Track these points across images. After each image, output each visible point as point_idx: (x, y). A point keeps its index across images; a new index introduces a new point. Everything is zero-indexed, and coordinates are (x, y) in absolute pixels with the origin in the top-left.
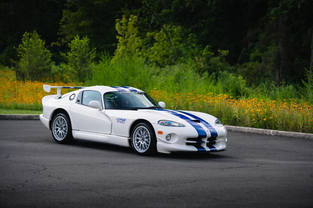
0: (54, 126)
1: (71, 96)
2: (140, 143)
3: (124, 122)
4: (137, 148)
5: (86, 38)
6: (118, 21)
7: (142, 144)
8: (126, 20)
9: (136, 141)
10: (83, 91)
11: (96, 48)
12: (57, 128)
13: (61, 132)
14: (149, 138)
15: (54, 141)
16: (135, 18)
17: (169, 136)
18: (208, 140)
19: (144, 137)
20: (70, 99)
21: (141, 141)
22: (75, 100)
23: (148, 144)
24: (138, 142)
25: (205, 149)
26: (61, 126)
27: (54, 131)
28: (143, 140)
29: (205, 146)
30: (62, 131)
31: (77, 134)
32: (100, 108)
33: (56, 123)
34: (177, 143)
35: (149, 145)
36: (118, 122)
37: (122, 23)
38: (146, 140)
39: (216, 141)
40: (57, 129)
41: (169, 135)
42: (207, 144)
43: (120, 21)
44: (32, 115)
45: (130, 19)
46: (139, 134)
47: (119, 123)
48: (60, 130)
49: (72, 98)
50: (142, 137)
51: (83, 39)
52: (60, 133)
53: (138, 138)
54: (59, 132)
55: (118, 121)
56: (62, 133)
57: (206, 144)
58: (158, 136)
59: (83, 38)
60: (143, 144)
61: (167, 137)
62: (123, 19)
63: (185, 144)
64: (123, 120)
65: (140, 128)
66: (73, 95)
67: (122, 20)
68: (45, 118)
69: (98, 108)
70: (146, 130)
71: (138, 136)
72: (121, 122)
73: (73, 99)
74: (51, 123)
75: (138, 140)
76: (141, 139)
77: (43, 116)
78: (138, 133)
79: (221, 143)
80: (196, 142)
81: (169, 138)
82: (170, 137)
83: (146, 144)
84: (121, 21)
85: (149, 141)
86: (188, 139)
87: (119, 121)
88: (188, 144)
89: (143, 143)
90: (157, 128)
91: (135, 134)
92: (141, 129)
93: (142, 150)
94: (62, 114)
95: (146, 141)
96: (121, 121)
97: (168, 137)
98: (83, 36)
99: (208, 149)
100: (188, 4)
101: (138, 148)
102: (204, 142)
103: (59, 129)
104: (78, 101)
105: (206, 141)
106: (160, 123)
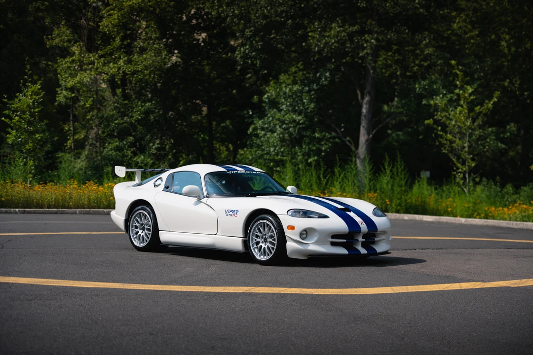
0: (132, 228)
1: (156, 181)
2: (261, 246)
3: (236, 215)
4: (258, 255)
7: (265, 248)
9: (255, 245)
10: (174, 173)
12: (137, 230)
13: (143, 235)
14: (274, 236)
15: (134, 248)
17: (304, 232)
18: (363, 238)
19: (267, 237)
20: (155, 186)
22: (162, 186)
23: (274, 245)
24: (259, 245)
25: (359, 251)
26: (143, 226)
27: (132, 233)
29: (359, 247)
30: (144, 233)
31: (164, 237)
32: (199, 196)
33: (133, 222)
34: (317, 242)
35: (275, 247)
36: (227, 215)
38: (269, 240)
39: (376, 239)
40: (138, 232)
41: (305, 230)
42: (363, 242)
46: (259, 234)
47: (229, 217)
49: (157, 183)
50: (264, 237)
53: (258, 240)
54: (140, 235)
55: (227, 213)
57: (360, 243)
58: (288, 233)
61: (301, 234)
63: (329, 243)
64: (234, 212)
65: (259, 223)
66: (160, 180)
68: (118, 216)
69: (196, 197)
70: (268, 225)
71: (257, 236)
72: (231, 215)
73: (159, 185)
74: (127, 221)
75: (257, 243)
76: (263, 240)
77: (116, 213)
78: (257, 232)
79: (384, 241)
80: (345, 241)
81: (305, 236)
82: (307, 234)
83: (270, 246)
85: (275, 241)
86: (334, 236)
87: (229, 213)
88: (333, 244)
90: (286, 221)
91: (253, 234)
92: (260, 225)
93: (265, 257)
94: (144, 208)
96: (231, 213)
97: (303, 234)
99: (363, 251)
101: (260, 255)
102: (358, 240)
104: (167, 188)
105: (361, 239)
106: (290, 213)
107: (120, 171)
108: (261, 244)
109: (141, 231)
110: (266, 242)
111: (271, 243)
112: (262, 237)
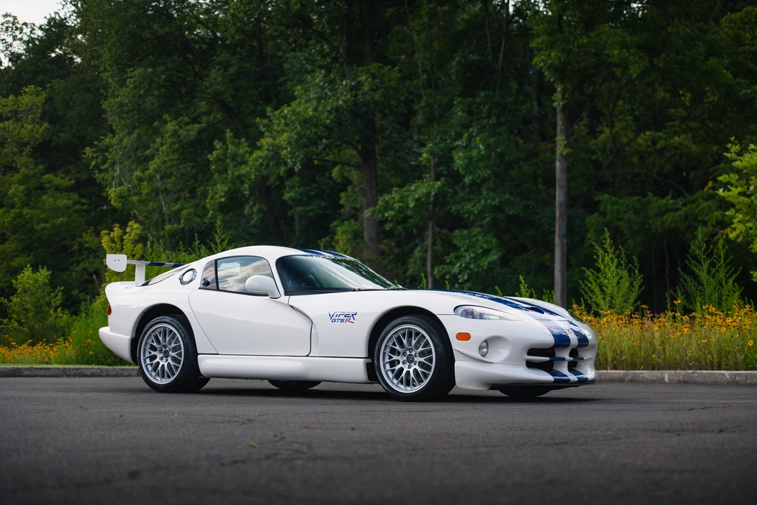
0: (145, 350)
1: (184, 274)
2: (402, 369)
3: (352, 320)
4: (393, 383)
5: (45, 270)
6: (107, 234)
7: (408, 373)
8: (121, 231)
9: (388, 367)
10: (216, 261)
11: (62, 288)
12: (153, 353)
13: (166, 364)
14: (430, 352)
15: (146, 386)
16: (137, 228)
17: (485, 344)
18: (570, 356)
19: (413, 353)
20: (182, 283)
21: (404, 363)
22: (198, 282)
23: (429, 368)
24: (397, 367)
25: (566, 376)
26: (164, 350)
27: (145, 362)
28: (410, 360)
29: (564, 369)
30: (167, 360)
31: (206, 364)
32: (273, 293)
33: (147, 340)
34: (509, 361)
35: (431, 373)
36: (334, 321)
37: (114, 238)
38: (418, 359)
39: (584, 358)
40: (154, 357)
41: (486, 341)
42: (569, 363)
43: (109, 234)
44: (20, 367)
45: (128, 230)
46: (398, 348)
47: (338, 324)
48: (162, 359)
49: (186, 278)
50: (408, 353)
51: (39, 272)
52: (163, 365)
53: (395, 358)
54: (158, 363)
55: (334, 317)
56: (169, 364)
57: (567, 364)
58: (456, 345)
59: (40, 270)
60: (411, 370)
61: (481, 348)
62: (115, 229)
63: (524, 364)
64: (349, 317)
65: (399, 330)
66: (191, 272)
67: (113, 231)
68: (117, 334)
69: (268, 296)
70: (417, 334)
71: (393, 351)
72: (342, 321)
73: (191, 280)
74: (135, 343)
75: (393, 364)
76: (405, 358)
77: (111, 331)
78: (394, 345)
79: (589, 362)
80: (548, 359)
81: (485, 350)
82: (487, 347)
83: (419, 369)
84: (112, 233)
85: (431, 362)
86: (533, 351)
87: (337, 318)
88: (530, 365)
89: (409, 368)
90: (453, 325)
91: (386, 346)
92: (402, 332)
93: (409, 388)
94: (168, 319)
95: (420, 362)
96: (342, 317)
97: (483, 348)
98: (40, 266)
99: (573, 378)
100: (211, 212)
101: (397, 383)
102: (564, 359)
103: (159, 355)
104: (206, 285)
105: (567, 357)
106: (460, 310)
107: (117, 262)
108: (401, 365)
109: (161, 355)
110: (410, 362)
111: (421, 364)
112: (404, 354)
